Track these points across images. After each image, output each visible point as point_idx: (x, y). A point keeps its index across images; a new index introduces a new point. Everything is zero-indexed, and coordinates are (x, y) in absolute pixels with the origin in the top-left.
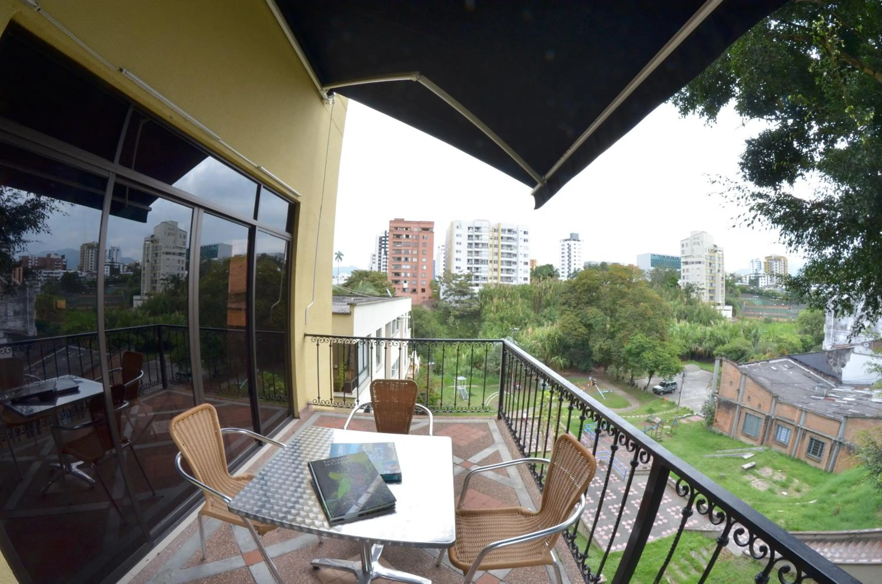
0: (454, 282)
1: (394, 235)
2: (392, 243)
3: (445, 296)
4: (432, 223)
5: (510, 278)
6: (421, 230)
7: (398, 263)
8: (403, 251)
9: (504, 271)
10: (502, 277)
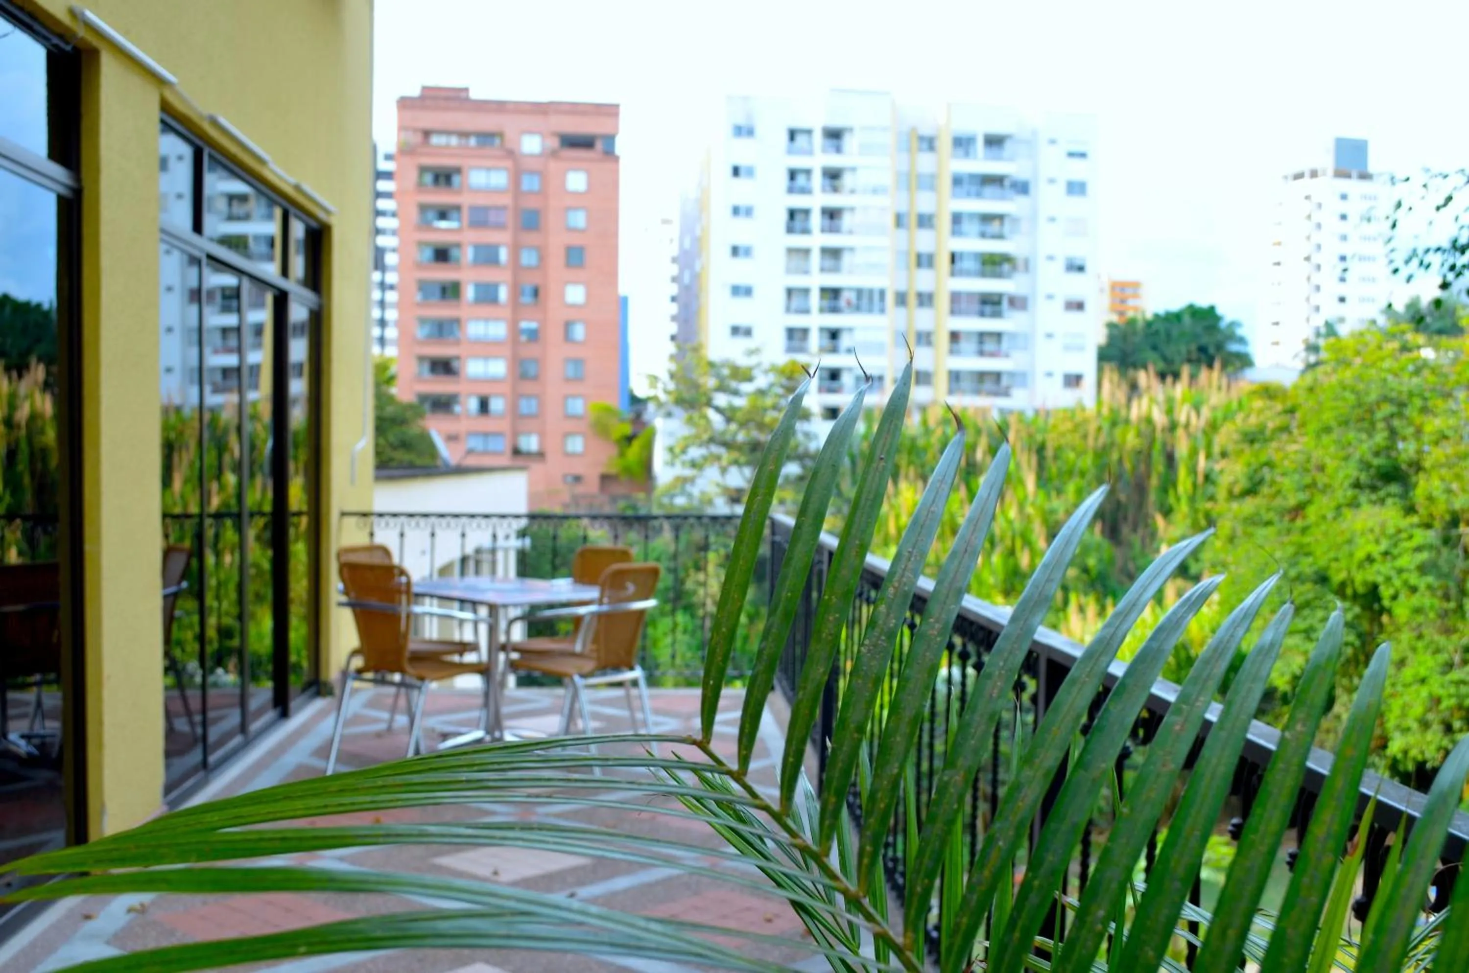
0: (721, 400)
1: (423, 170)
2: (413, 214)
3: (680, 470)
4: (611, 111)
5: (997, 376)
6: (554, 143)
7: (444, 311)
8: (469, 254)
9: (965, 345)
10: (955, 377)
